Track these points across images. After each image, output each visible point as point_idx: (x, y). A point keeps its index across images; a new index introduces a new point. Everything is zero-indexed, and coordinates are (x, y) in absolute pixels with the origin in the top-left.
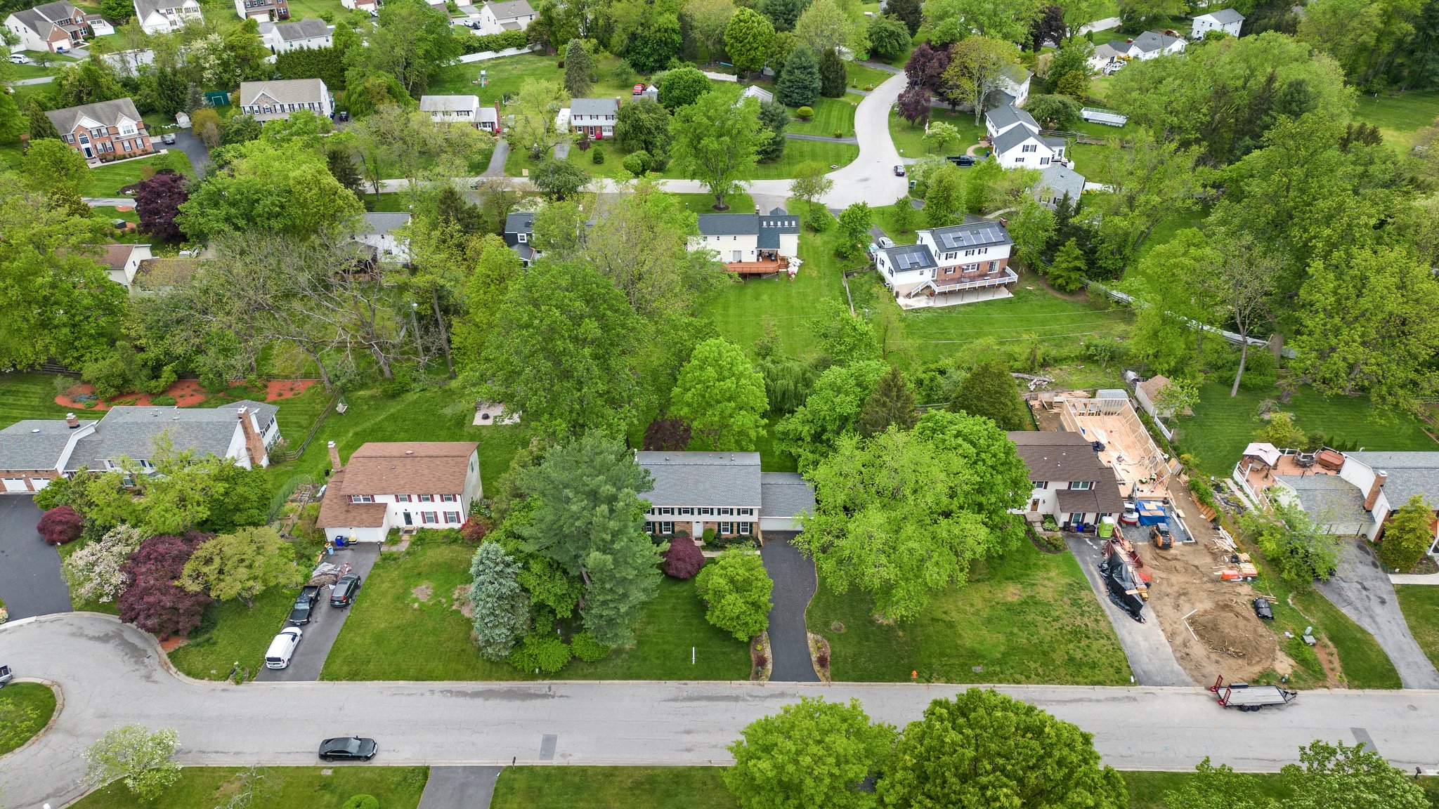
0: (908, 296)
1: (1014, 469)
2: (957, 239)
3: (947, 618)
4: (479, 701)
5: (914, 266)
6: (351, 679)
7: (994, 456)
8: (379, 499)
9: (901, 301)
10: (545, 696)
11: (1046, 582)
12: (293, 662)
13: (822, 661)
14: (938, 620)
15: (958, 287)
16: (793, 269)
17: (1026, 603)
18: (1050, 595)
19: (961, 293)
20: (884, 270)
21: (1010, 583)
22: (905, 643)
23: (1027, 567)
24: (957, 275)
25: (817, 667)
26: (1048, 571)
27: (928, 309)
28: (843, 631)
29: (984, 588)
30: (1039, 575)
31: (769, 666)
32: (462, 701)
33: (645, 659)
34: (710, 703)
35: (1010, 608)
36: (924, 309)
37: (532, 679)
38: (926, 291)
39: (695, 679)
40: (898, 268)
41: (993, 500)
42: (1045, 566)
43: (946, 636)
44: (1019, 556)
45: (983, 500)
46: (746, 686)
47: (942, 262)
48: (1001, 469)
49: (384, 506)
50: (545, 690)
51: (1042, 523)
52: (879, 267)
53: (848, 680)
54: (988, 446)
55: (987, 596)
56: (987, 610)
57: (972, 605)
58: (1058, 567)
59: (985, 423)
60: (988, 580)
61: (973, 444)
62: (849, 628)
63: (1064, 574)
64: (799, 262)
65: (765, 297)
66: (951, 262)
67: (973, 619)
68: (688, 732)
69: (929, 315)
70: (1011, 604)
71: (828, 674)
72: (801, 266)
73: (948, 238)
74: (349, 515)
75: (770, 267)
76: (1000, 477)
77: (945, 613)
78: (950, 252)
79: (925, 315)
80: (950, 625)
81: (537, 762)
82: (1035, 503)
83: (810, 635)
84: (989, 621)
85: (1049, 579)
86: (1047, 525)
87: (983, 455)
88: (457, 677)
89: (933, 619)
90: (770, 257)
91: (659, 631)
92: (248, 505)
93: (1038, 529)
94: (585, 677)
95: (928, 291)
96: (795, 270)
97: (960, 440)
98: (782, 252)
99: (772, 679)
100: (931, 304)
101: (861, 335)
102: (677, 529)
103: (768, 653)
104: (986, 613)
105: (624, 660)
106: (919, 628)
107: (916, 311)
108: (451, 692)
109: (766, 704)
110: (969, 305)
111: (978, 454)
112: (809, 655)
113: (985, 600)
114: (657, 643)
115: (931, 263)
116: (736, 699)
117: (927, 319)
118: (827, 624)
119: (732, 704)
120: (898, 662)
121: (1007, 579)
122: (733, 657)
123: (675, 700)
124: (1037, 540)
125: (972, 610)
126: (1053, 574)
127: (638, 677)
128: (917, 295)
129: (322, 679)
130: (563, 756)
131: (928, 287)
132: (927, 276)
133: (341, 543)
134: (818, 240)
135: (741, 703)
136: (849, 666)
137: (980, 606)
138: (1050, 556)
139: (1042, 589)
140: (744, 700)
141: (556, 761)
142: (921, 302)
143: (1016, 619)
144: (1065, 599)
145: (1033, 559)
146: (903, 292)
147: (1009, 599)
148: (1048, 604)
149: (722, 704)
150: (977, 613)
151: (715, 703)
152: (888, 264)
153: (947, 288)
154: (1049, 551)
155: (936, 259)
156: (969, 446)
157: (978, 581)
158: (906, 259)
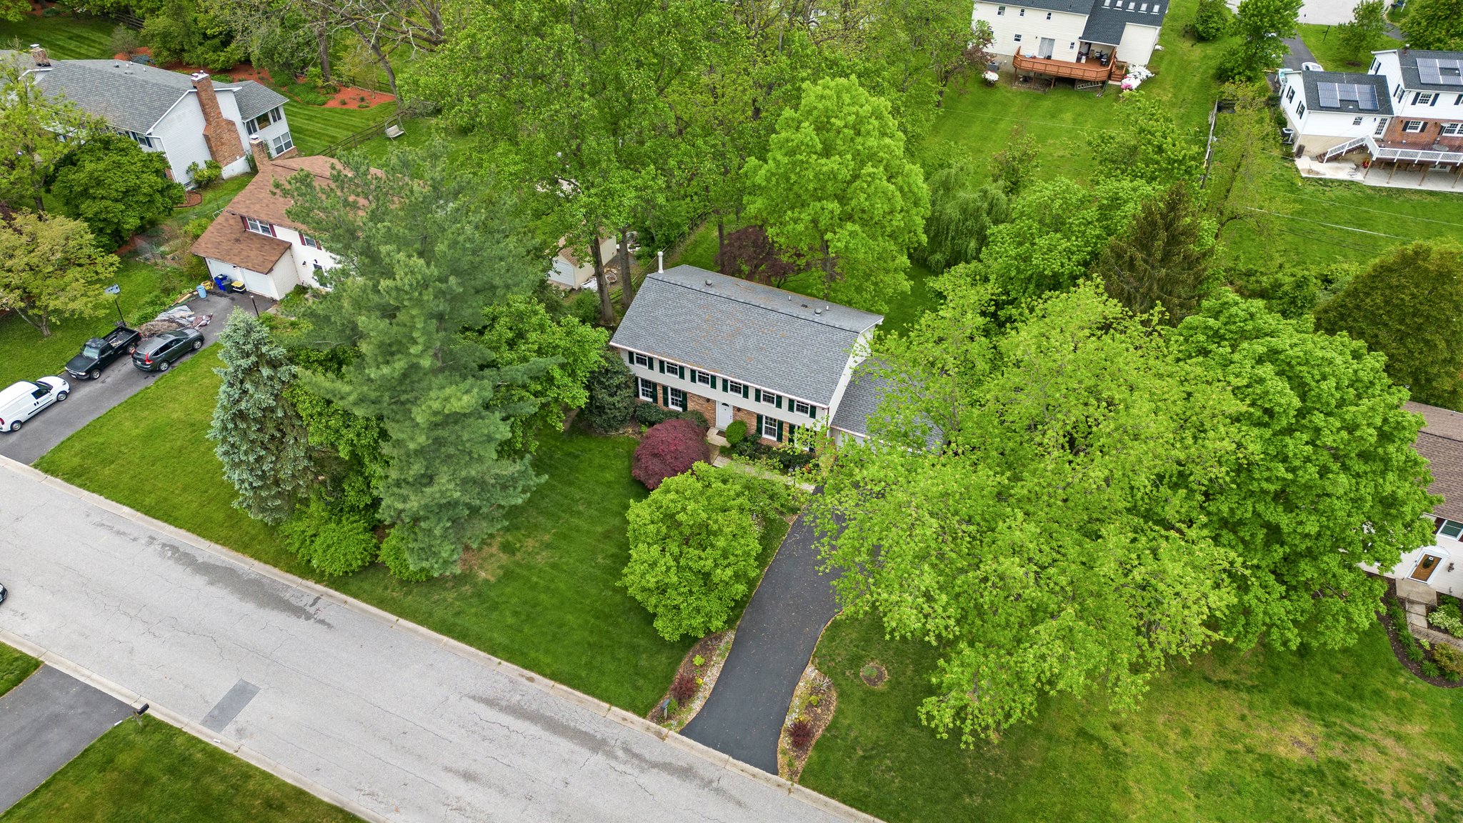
0: (1320, 158)
1: (1391, 476)
2: (1444, 71)
3: (1115, 741)
4: (200, 581)
5: (1346, 106)
6: (67, 480)
7: (1351, 428)
8: (283, 234)
9: (1303, 164)
10: (298, 611)
11: (1389, 742)
12: (27, 428)
13: (800, 735)
14: (1090, 738)
15: (1419, 156)
16: (1132, 82)
17: (1319, 773)
18: (1387, 775)
19: (1422, 169)
20: (1289, 108)
21: (1299, 714)
22: (995, 761)
23: (1357, 692)
24: (1426, 137)
25: (784, 742)
26: (1405, 718)
27: (1349, 184)
28: (881, 687)
29: (1231, 706)
30: (1379, 721)
31: (697, 705)
32: (178, 572)
33: (495, 607)
34: (546, 735)
35: (1272, 771)
36: (1341, 182)
37: (303, 575)
38: (1355, 156)
39: (554, 677)
40: (1315, 103)
41: (1312, 528)
42: (1400, 704)
43: (1093, 781)
44: (1347, 663)
45: (1285, 521)
46: (631, 727)
47: (1404, 108)
48: (1359, 466)
49: (289, 246)
50: (305, 602)
51: (1431, 609)
52: (1285, 102)
53: (832, 795)
54: (1342, 403)
55: (1233, 724)
56: (1218, 756)
57: (1186, 733)
58: (1433, 717)
59: (1356, 355)
60: (1249, 690)
61: (1302, 389)
62: (895, 684)
63: (1444, 738)
64: (1146, 73)
65: (1068, 116)
66: (1423, 111)
67: (1174, 765)
68: (468, 777)
69: (1347, 194)
70: (1282, 763)
71: (800, 765)
72: (1145, 83)
73: (1431, 67)
74: (238, 246)
75: (1094, 72)
76: (1343, 479)
77: (1116, 728)
78: (1424, 91)
79: (1340, 192)
80: (1115, 760)
81: (193, 726)
82: (1428, 564)
83: (811, 672)
84: (1210, 783)
85: (1398, 738)
86: (1439, 617)
87: (1318, 419)
88: (200, 528)
89: (1082, 733)
90: (1099, 60)
91: (554, 566)
92: (101, 192)
93: (1416, 619)
94: (381, 603)
95: (1359, 154)
96: (1135, 83)
97: (1267, 370)
98: (1122, 54)
99: (686, 731)
100: (1359, 177)
101: (1171, 161)
102: (691, 406)
103: (708, 681)
104: (1209, 764)
105: (461, 598)
106: (1041, 741)
107: (1326, 183)
108: (175, 549)
109: (644, 779)
110: (1431, 193)
111: (1301, 413)
112: (786, 710)
113: (1221, 731)
114: (534, 587)
115: (1381, 103)
116: (596, 744)
117: (1340, 199)
118: (856, 661)
119: (583, 753)
120: (957, 796)
121: (1296, 703)
122: (644, 662)
123: (490, 703)
124: (1402, 645)
125: (1182, 744)
126: (1413, 729)
127: (463, 636)
128: (1335, 159)
129: (36, 466)
130: (240, 732)
131: (1363, 149)
132: (1367, 129)
133: (224, 286)
134: (1197, 52)
135: (599, 758)
136: (851, 764)
137: (1204, 742)
138: (1423, 686)
139: (1370, 755)
140: (611, 755)
141: (222, 740)
142: (1342, 172)
143: (1278, 802)
144: (1425, 801)
145: (1377, 680)
146: (1316, 149)
147: (1282, 751)
148: (1375, 797)
149: (564, 746)
150: (1189, 756)
151: (555, 739)
152: (1300, 96)
153: (1397, 154)
154: (1423, 675)
155: (1394, 101)
156: (1282, 385)
157: (1225, 684)
158: (1334, 92)
